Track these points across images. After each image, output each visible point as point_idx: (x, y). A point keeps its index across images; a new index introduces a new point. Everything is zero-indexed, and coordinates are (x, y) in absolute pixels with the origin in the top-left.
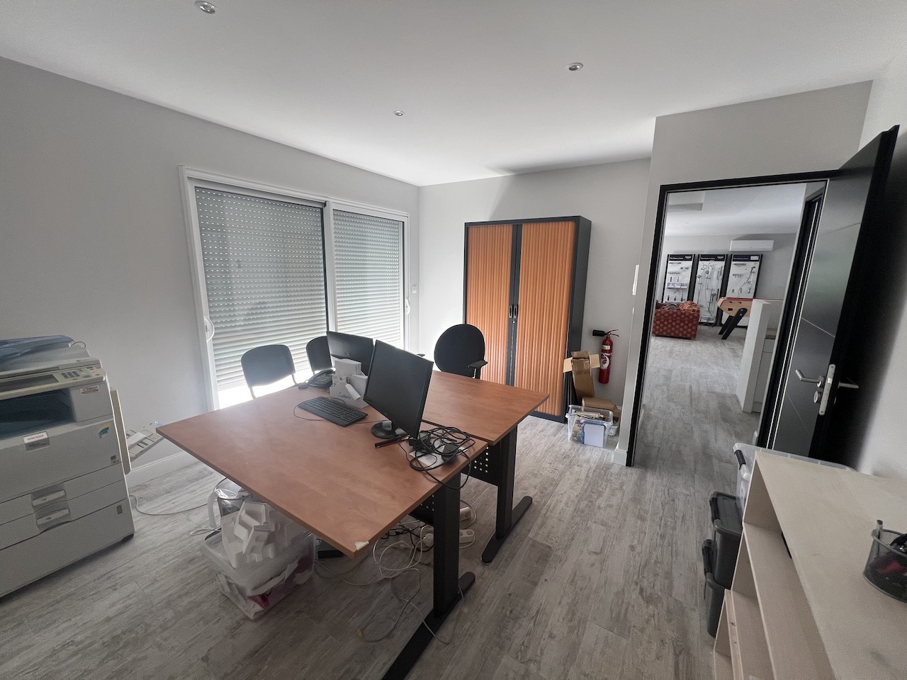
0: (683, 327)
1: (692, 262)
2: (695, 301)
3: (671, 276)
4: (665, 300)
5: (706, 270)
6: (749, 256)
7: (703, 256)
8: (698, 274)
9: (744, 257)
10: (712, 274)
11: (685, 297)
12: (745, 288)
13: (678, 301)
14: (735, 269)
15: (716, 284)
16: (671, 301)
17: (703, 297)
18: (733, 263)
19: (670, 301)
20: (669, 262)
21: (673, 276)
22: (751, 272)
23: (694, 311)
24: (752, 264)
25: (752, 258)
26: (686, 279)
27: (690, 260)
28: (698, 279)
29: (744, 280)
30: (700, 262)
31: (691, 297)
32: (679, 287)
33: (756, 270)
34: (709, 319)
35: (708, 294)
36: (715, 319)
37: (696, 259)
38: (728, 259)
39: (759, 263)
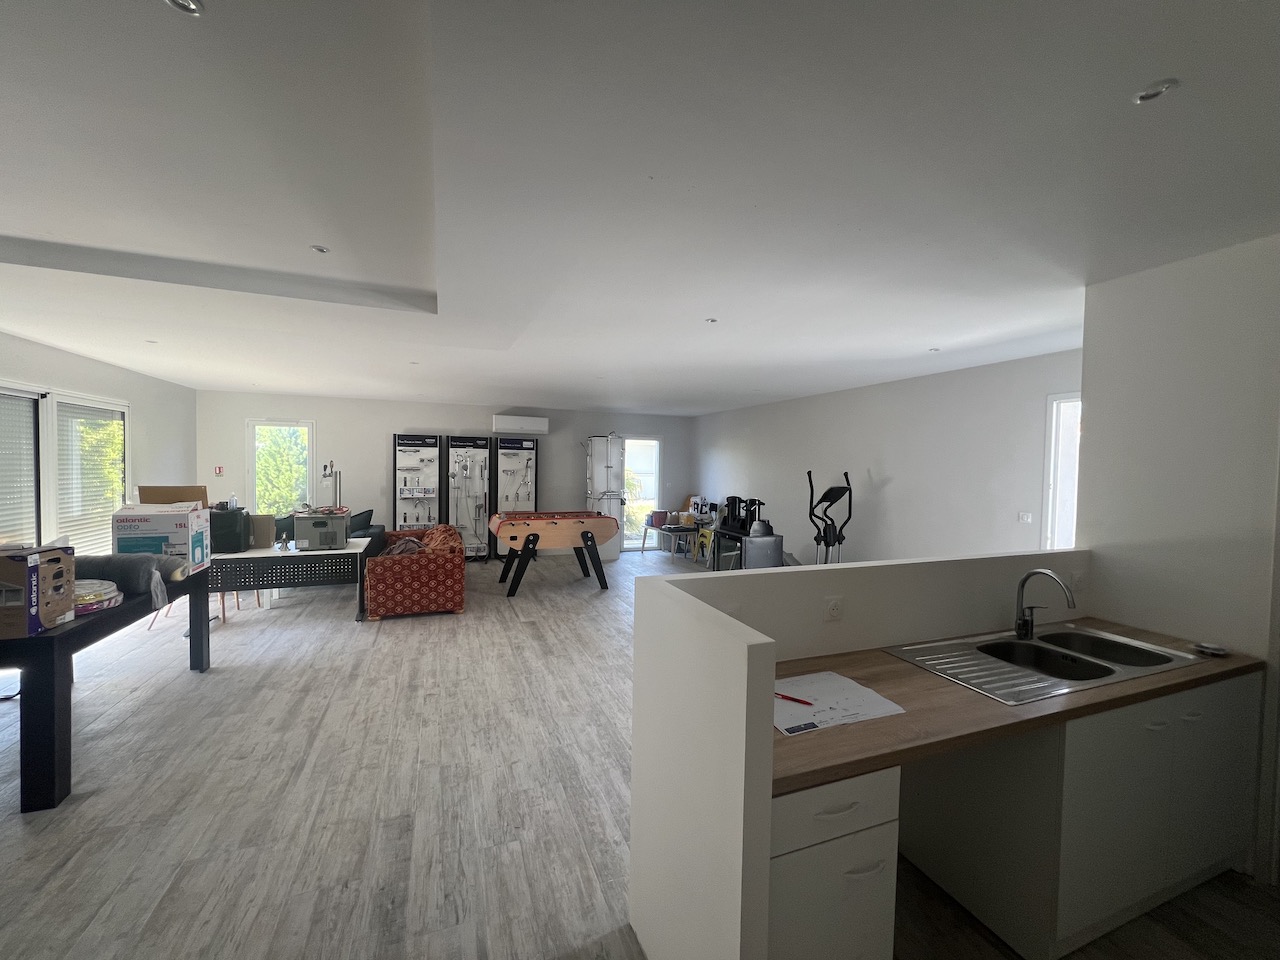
0: (435, 589)
1: (437, 449)
2: (452, 522)
3: (405, 474)
4: (400, 522)
5: (462, 463)
6: (520, 441)
7: (454, 439)
8: (451, 471)
9: (514, 443)
10: (472, 470)
11: (435, 514)
12: (522, 492)
13: (424, 522)
14: (504, 462)
15: (480, 487)
16: (411, 522)
17: (464, 510)
18: (500, 451)
19: (408, 523)
20: (398, 448)
21: (408, 476)
22: (527, 467)
23: (452, 550)
24: (525, 454)
25: (526, 444)
26: (430, 478)
27: (434, 445)
28: (451, 480)
29: (519, 479)
30: (451, 449)
31: (444, 516)
32: (421, 495)
33: (532, 463)
34: (478, 550)
35: (471, 504)
36: (487, 548)
37: (445, 444)
38: (494, 445)
39: (534, 452)
